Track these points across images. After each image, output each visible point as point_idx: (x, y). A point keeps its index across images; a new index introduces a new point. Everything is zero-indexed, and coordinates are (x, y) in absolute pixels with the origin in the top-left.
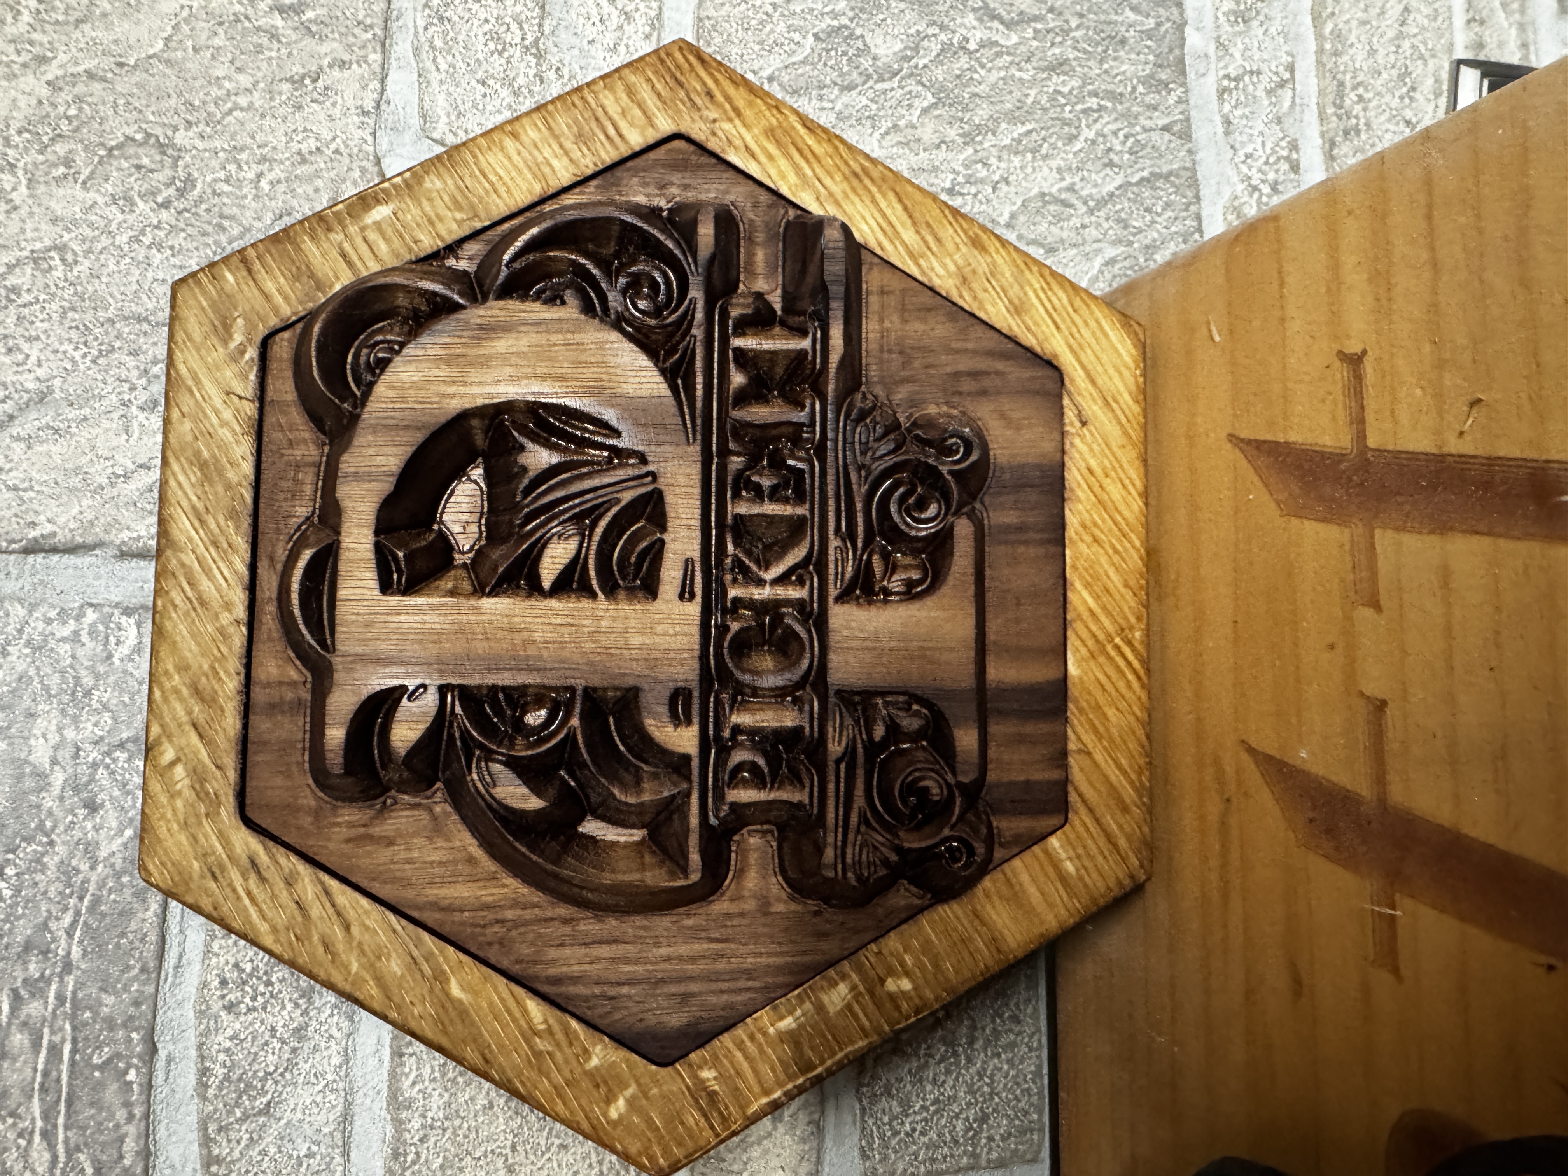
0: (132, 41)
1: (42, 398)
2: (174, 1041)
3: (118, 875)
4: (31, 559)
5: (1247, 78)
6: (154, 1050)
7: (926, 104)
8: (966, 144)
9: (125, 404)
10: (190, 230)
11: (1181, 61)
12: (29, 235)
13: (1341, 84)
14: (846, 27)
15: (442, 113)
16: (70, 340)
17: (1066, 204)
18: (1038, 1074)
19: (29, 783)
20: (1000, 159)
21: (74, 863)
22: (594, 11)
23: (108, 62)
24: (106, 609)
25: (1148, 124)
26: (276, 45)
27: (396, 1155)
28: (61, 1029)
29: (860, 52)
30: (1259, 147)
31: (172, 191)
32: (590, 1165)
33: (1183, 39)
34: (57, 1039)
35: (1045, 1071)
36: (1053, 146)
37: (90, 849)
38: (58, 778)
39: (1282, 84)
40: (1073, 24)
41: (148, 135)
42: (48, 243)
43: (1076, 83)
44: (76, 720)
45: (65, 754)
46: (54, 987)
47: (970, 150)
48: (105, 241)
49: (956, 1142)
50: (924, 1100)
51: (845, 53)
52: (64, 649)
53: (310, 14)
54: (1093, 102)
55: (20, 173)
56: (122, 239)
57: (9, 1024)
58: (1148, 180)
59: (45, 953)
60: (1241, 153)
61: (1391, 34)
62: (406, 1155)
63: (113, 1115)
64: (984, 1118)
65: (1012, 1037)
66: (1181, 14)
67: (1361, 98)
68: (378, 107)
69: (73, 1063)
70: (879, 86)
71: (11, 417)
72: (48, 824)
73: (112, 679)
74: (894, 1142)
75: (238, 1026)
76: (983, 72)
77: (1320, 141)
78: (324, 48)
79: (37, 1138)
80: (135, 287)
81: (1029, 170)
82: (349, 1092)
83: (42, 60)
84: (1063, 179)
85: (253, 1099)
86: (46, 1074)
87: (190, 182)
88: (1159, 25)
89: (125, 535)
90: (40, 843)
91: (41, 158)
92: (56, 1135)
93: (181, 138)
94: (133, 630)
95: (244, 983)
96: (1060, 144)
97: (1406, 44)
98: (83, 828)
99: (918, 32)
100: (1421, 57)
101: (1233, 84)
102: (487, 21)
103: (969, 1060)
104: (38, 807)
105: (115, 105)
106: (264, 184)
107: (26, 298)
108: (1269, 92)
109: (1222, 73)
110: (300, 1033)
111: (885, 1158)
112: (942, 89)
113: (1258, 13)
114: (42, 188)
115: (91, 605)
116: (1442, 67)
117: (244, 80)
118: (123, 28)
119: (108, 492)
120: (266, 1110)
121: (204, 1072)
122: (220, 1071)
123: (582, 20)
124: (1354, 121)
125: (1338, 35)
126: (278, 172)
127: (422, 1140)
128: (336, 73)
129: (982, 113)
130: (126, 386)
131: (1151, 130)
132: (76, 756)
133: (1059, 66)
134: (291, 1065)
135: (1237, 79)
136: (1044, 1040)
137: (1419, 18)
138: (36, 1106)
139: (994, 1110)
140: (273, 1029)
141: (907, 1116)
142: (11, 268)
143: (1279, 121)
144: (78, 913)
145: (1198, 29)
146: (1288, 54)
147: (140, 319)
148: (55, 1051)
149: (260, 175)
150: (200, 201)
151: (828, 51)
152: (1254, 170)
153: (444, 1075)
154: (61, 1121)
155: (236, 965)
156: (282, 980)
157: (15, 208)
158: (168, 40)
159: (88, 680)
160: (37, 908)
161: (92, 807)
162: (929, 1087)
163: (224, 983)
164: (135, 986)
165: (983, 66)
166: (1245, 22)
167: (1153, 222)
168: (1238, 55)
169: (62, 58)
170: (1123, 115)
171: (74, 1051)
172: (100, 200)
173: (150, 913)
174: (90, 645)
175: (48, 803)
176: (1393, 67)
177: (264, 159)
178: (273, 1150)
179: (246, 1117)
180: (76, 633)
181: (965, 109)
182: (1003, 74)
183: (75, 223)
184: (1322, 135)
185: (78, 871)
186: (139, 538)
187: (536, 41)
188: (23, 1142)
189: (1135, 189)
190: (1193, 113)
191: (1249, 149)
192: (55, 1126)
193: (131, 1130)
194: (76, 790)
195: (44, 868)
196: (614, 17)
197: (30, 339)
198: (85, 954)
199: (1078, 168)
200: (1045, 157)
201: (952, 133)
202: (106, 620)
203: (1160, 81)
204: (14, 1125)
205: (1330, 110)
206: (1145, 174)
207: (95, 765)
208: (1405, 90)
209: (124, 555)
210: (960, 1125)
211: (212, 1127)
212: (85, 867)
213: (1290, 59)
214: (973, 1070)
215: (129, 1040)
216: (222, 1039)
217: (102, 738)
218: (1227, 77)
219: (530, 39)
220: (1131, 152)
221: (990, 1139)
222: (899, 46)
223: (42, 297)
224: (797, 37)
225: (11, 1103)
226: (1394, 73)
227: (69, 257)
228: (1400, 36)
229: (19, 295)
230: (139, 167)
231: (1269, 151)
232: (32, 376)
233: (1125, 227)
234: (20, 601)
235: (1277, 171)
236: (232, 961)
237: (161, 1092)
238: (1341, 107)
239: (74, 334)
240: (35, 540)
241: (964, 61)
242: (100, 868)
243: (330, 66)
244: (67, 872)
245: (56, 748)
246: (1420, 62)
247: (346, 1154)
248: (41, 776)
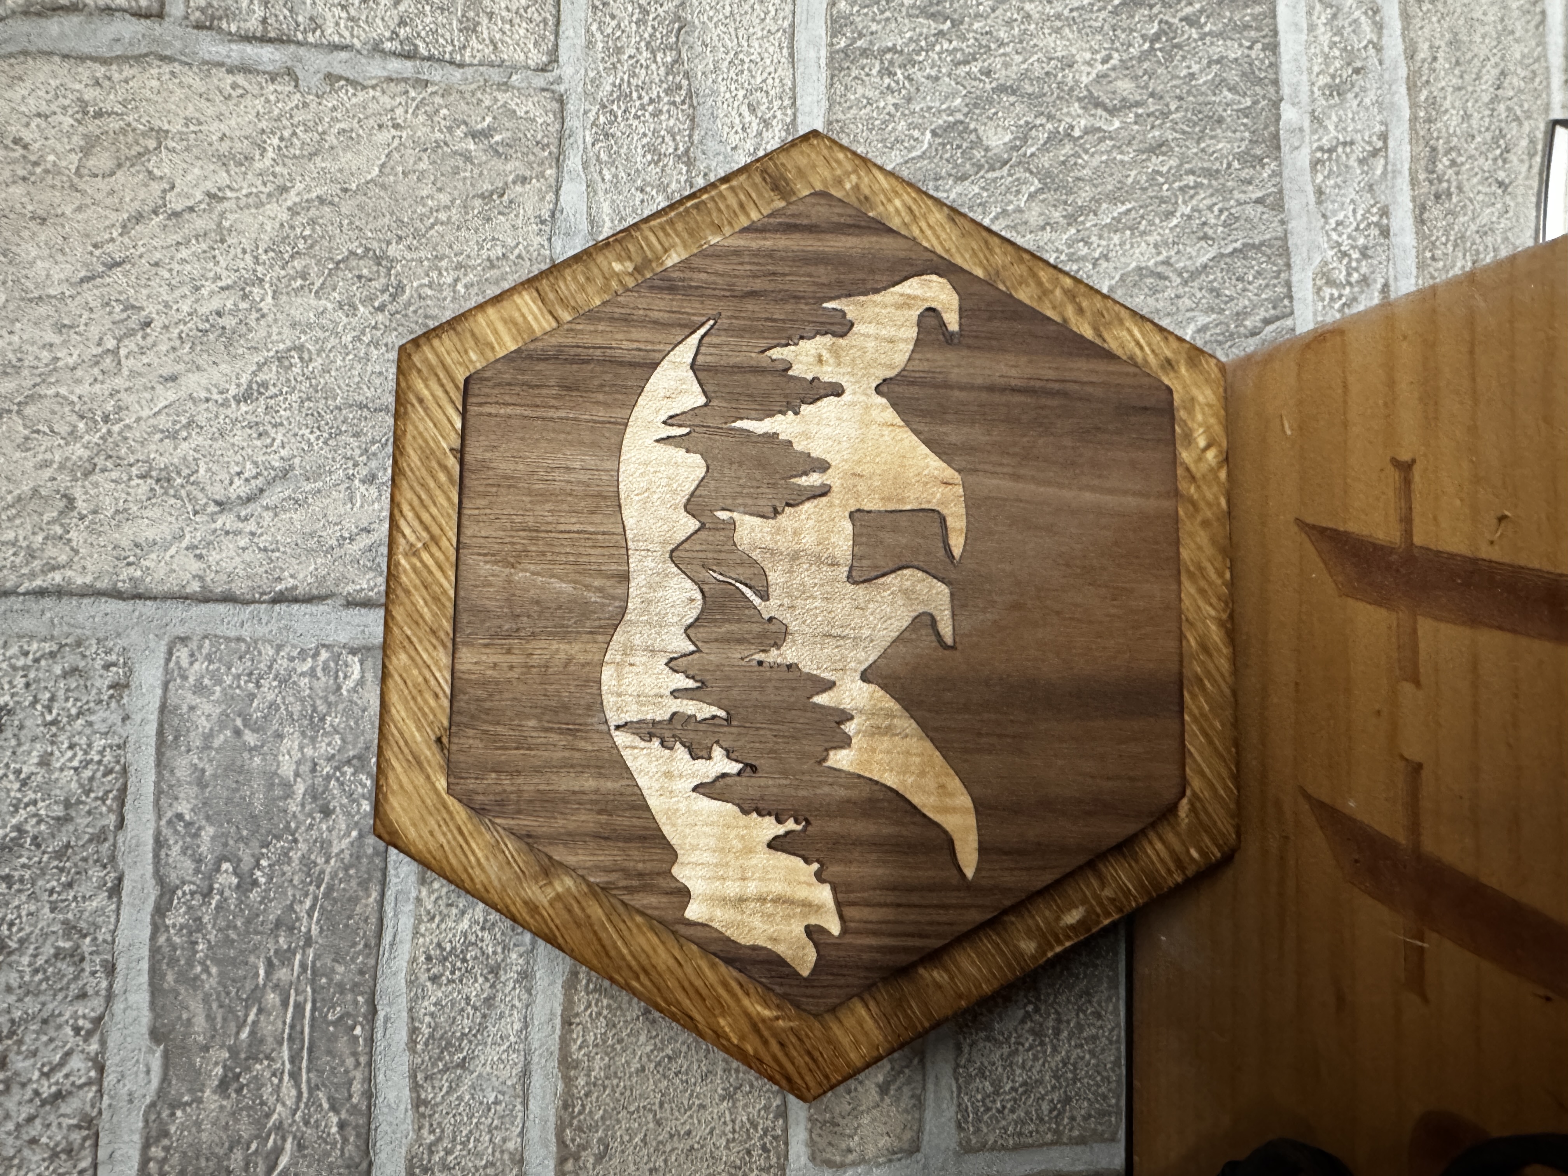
0: (354, 168)
1: (285, 474)
2: (390, 1004)
3: (346, 869)
4: (277, 607)
5: (1340, 150)
6: (374, 1011)
7: (1032, 189)
8: (1069, 224)
9: (351, 478)
10: (400, 329)
11: (1276, 136)
12: (275, 337)
13: (1434, 149)
14: (962, 122)
15: (607, 219)
16: (307, 426)
17: (1161, 277)
18: (1116, 1063)
19: (278, 792)
20: (1101, 237)
21: (313, 857)
22: (737, 121)
23: (335, 189)
24: (336, 649)
25: (1242, 197)
26: (469, 167)
27: (565, 1106)
28: (305, 991)
29: (973, 145)
30: (1350, 214)
31: (386, 296)
32: (725, 1123)
33: (1278, 118)
34: (301, 999)
35: (1123, 1062)
36: (1151, 223)
37: (325, 845)
38: (300, 788)
39: (1375, 153)
40: (1173, 107)
41: (367, 250)
42: (289, 343)
43: (1173, 162)
44: (313, 740)
45: (305, 768)
46: (298, 957)
47: (1073, 231)
48: (333, 341)
49: (1041, 1120)
50: (1013, 1081)
51: (959, 147)
52: (304, 682)
53: (498, 138)
54: (1191, 180)
55: (267, 286)
56: (347, 339)
57: (265, 985)
58: (1241, 251)
59: (291, 929)
60: (1332, 222)
61: (1486, 98)
62: (574, 1107)
63: (343, 1062)
64: (1067, 1100)
65: (1094, 1031)
66: (1277, 92)
67: (1453, 163)
68: (553, 215)
69: (313, 1018)
70: (990, 175)
71: (262, 491)
72: (293, 825)
73: (341, 707)
74: (986, 1117)
75: (440, 994)
76: (1086, 157)
77: (1411, 205)
78: (509, 167)
79: (286, 1077)
80: (357, 379)
81: (1128, 246)
82: (528, 1053)
83: (283, 189)
84: (1159, 253)
85: (452, 1055)
86: (292, 1027)
87: (400, 288)
88: (1255, 103)
89: (350, 588)
90: (286, 841)
91: (283, 273)
92: (300, 1075)
93: (392, 251)
94: (357, 668)
95: (445, 959)
96: (1157, 221)
97: (1502, 107)
98: (319, 829)
99: (1027, 123)
100: (1517, 119)
101: (1326, 156)
102: (645, 135)
103: (1055, 1049)
104: (285, 811)
105: (341, 226)
106: (460, 288)
107: (273, 391)
108: (1362, 162)
109: (1315, 145)
110: (489, 1001)
111: (978, 1130)
112: (1048, 174)
113: (1353, 86)
114: (284, 298)
115: (324, 646)
116: (1538, 128)
117: (444, 198)
118: (347, 159)
119: (338, 552)
120: (462, 1065)
121: (414, 1031)
122: (426, 1031)
123: (726, 129)
124: (1445, 185)
125: (1433, 102)
126: (471, 277)
127: (587, 1095)
128: (519, 188)
129: (1084, 195)
130: (350, 464)
131: (1245, 203)
132: (313, 770)
133: (1159, 148)
134: (482, 1028)
135: (1330, 151)
136: (1123, 1034)
137: (1515, 81)
138: (286, 1054)
139: (1077, 1094)
140: (468, 999)
141: (998, 1094)
142: (260, 366)
143: (1371, 188)
144: (316, 899)
145: (1293, 104)
146: (1381, 123)
147: (361, 406)
148: (299, 1008)
149: (457, 280)
150: (409, 304)
151: (944, 145)
152: (1345, 237)
153: (604, 1042)
154: (304, 1064)
155: (439, 945)
156: (476, 958)
157: (263, 316)
158: (383, 166)
159: (322, 708)
160: (285, 893)
161: (327, 812)
162: (1018, 1071)
163: (429, 958)
164: (361, 958)
165: (1086, 151)
166: (1339, 94)
167: (1244, 290)
168: (1331, 128)
169: (300, 186)
170: (1217, 191)
171: (314, 1009)
172: (330, 306)
173: (371, 900)
174: (324, 679)
175: (293, 808)
176: (1488, 129)
177: (459, 266)
178: (467, 1097)
179: (446, 1069)
180: (313, 669)
181: (1070, 192)
182: (1104, 158)
183: (309, 326)
184: (1414, 199)
185: (316, 864)
186: (362, 590)
187: (687, 151)
188: (275, 1081)
189: (1228, 260)
190: (1287, 185)
191: (1340, 216)
192: (300, 1069)
193: (358, 1075)
194: (315, 798)
195: (290, 861)
196: (755, 126)
197: (275, 426)
198: (321, 930)
199: (1174, 243)
200: (1144, 233)
201: (1057, 215)
202: (337, 658)
203: (1255, 156)
204: (269, 1066)
205: (1422, 176)
206: (1238, 245)
207: (328, 778)
208: (1498, 152)
209: (351, 603)
210: (1045, 1107)
211: (420, 1076)
212: (321, 860)
213: (1383, 128)
214: (1058, 1058)
215: (356, 1002)
216: (427, 1005)
217: (333, 756)
218: (1321, 149)
219: (681, 149)
220: (1225, 225)
221: (1073, 1118)
222: (1008, 137)
223: (285, 389)
224: (916, 133)
225: (266, 1048)
226: (1488, 136)
227: (306, 356)
228: (1495, 99)
229: (267, 389)
230: (360, 277)
231: (1359, 217)
232: (277, 457)
233: (1218, 296)
234: (270, 642)
235: (1367, 237)
236: (435, 941)
237: (380, 1045)
238: (1433, 172)
239: (310, 421)
240: (281, 592)
241: (1067, 149)
242: (333, 861)
243: (514, 182)
244: (307, 864)
245: (298, 763)
246: (1514, 124)
247: (525, 1104)
248: (287, 786)
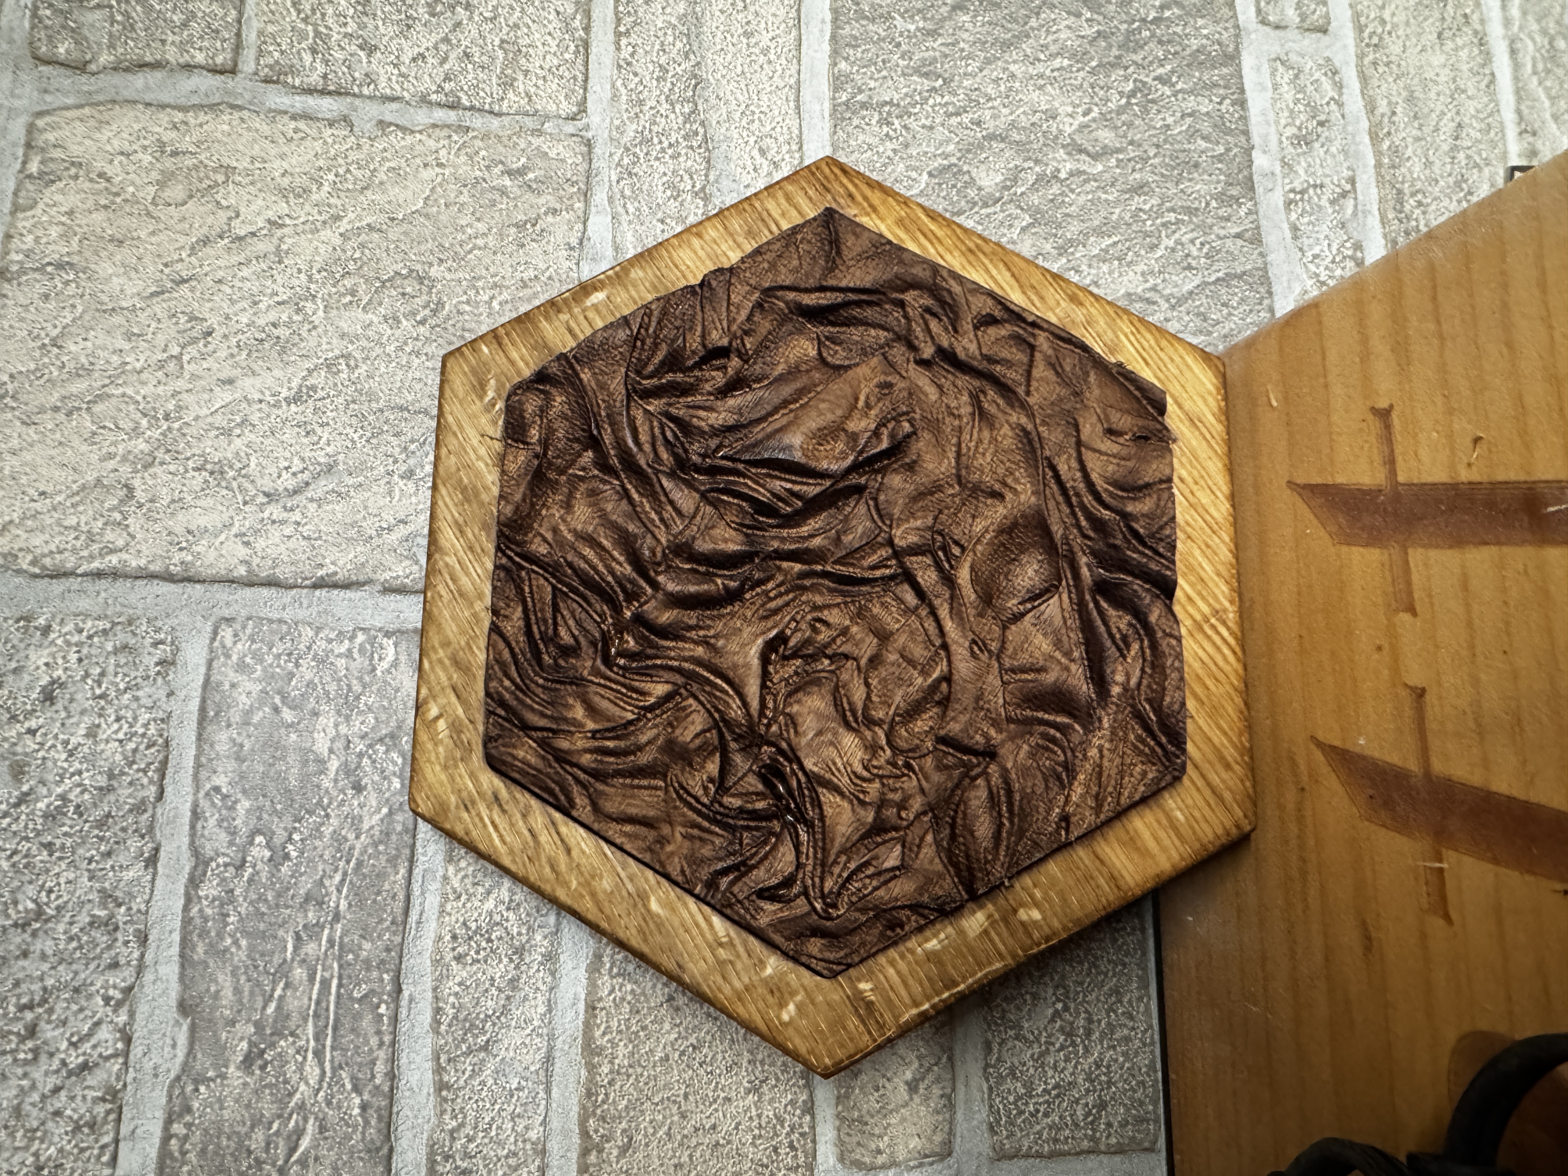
0: (401, 201)
1: (330, 469)
2: (414, 983)
3: (375, 845)
4: (318, 592)
5: (1311, 191)
6: (399, 991)
7: (1024, 224)
8: (1060, 255)
9: (390, 474)
10: (440, 340)
11: (1250, 179)
12: (324, 347)
13: (1400, 192)
14: (955, 165)
15: (630, 246)
16: (351, 426)
17: (1149, 302)
18: (1151, 1067)
19: (312, 768)
20: (1090, 266)
21: (343, 832)
22: (749, 163)
23: (383, 218)
24: (373, 632)
25: (1222, 233)
26: (505, 200)
27: (589, 1094)
28: (332, 967)
29: (967, 185)
30: (1326, 248)
31: (427, 312)
32: (751, 1118)
33: (1251, 161)
34: (327, 975)
35: (1159, 1066)
36: (1136, 254)
37: (355, 822)
38: (334, 765)
39: (1344, 195)
40: (1151, 154)
41: (412, 271)
42: (337, 352)
43: (1155, 201)
44: (348, 718)
45: (339, 745)
46: (326, 932)
47: (1064, 260)
48: (378, 350)
49: (1077, 1125)
50: (1046, 1083)
51: (954, 186)
52: (341, 663)
53: (531, 176)
54: (1172, 217)
55: (319, 301)
56: (390, 349)
57: (293, 960)
58: (1223, 280)
59: (320, 903)
60: (1309, 254)
61: (1445, 147)
62: (598, 1095)
63: (367, 1042)
64: (1102, 1105)
65: (1126, 1032)
66: (1248, 140)
67: (1420, 204)
68: (581, 243)
69: (339, 995)
70: (983, 211)
71: (307, 484)
72: (326, 801)
73: (374, 688)
74: (1019, 1121)
75: (465, 974)
76: (1073, 196)
77: (1383, 242)
78: (542, 200)
79: (310, 1056)
80: (399, 384)
81: (1116, 275)
82: (551, 1037)
83: (337, 218)
84: (1147, 281)
85: (476, 1036)
86: (318, 1003)
87: (440, 304)
88: (1228, 150)
89: (387, 575)
90: (319, 816)
91: (334, 290)
92: (324, 1053)
93: (434, 272)
94: (391, 651)
95: (470, 938)
96: (1143, 252)
97: (1461, 156)
98: (350, 805)
99: (1016, 167)
100: (1477, 165)
101: (1298, 197)
102: (665, 174)
103: (1087, 1050)
104: (318, 787)
105: (387, 250)
106: (495, 304)
107: (321, 394)
108: (1332, 202)
109: (1287, 188)
110: (513, 983)
111: (1011, 1135)
112: (1038, 211)
113: (1318, 136)
114: (334, 312)
115: (362, 629)
116: (1497, 173)
117: (481, 227)
118: (394, 192)
119: (376, 541)
120: (485, 1048)
121: (438, 1011)
122: (451, 1012)
123: (739, 170)
124: (1414, 223)
125: (1395, 151)
126: (505, 295)
127: (611, 1083)
128: (550, 219)
129: (1073, 229)
130: (391, 460)
131: (1226, 237)
132: (347, 747)
133: (1140, 189)
134: (505, 1010)
135: (1302, 192)
136: (1157, 1037)
137: (1472, 133)
138: (310, 1029)
139: (1112, 1098)
140: (492, 979)
141: (1031, 1097)
142: (310, 372)
143: (1343, 225)
144: (345, 874)
145: (1265, 152)
146: (1349, 168)
147: (402, 409)
148: (325, 984)
149: (492, 298)
150: (448, 318)
151: (940, 184)
152: (1322, 268)
153: (628, 1028)
154: (329, 1042)
155: (464, 923)
156: (500, 938)
157: (315, 328)
158: (427, 198)
159: (357, 688)
160: (315, 868)
161: (358, 788)
162: (1050, 1073)
163: (454, 937)
164: (387, 936)
165: (1072, 191)
166: (1307, 144)
167: (1230, 314)
168: (1301, 172)
169: (352, 216)
170: (1198, 226)
171: (340, 986)
172: (375, 320)
173: (400, 876)
174: (359, 660)
175: (327, 783)
176: (1450, 175)
177: (495, 285)
178: (490, 1082)
179: (469, 1052)
180: (350, 650)
181: (1059, 226)
182: (1090, 197)
183: (357, 337)
184: (1385, 236)
185: (346, 840)
186: (398, 577)
187: (703, 189)
188: (299, 1058)
189: (1212, 288)
190: (1263, 223)
191: (1316, 250)
192: (324, 1046)
193: (382, 1054)
194: (348, 774)
195: (321, 837)
196: (765, 167)
197: (322, 425)
198: (350, 905)
199: (1160, 272)
200: (1129, 264)
201: (1048, 247)
202: (372, 640)
203: (1232, 197)
204: (294, 1042)
205: (1391, 215)
206: (1220, 274)
207: (361, 755)
208: (1462, 195)
209: (388, 590)
210: (1080, 1112)
211: (443, 1058)
212: (351, 836)
213: (1350, 173)
214: (1091, 1060)
215: (382, 980)
216: (451, 986)
217: (366, 734)
218: (1292, 191)
219: (698, 186)
220: (1207, 256)
221: (1109, 1125)
222: (999, 178)
223: (332, 393)
224: (914, 175)
225: (292, 1024)
226: (1451, 180)
227: (352, 363)
228: (1455, 148)
229: (315, 392)
230: (403, 294)
231: (1334, 252)
232: (323, 453)
233: (1205, 320)
234: (310, 624)
235: (1343, 269)
236: (461, 919)
237: (404, 1027)
238: (1401, 212)
239: (354, 421)
240: (322, 577)
241: (1055, 189)
242: (363, 837)
243: (546, 214)
244: (338, 839)
245: (333, 741)
246: (1475, 171)
247: (548, 1091)
248: (321, 762)
